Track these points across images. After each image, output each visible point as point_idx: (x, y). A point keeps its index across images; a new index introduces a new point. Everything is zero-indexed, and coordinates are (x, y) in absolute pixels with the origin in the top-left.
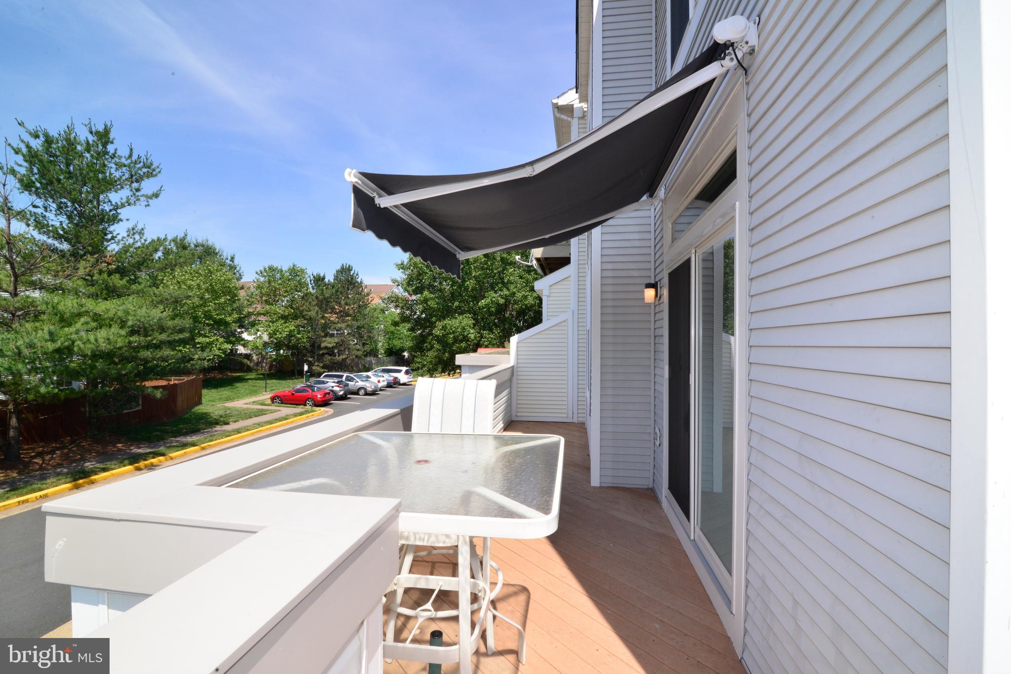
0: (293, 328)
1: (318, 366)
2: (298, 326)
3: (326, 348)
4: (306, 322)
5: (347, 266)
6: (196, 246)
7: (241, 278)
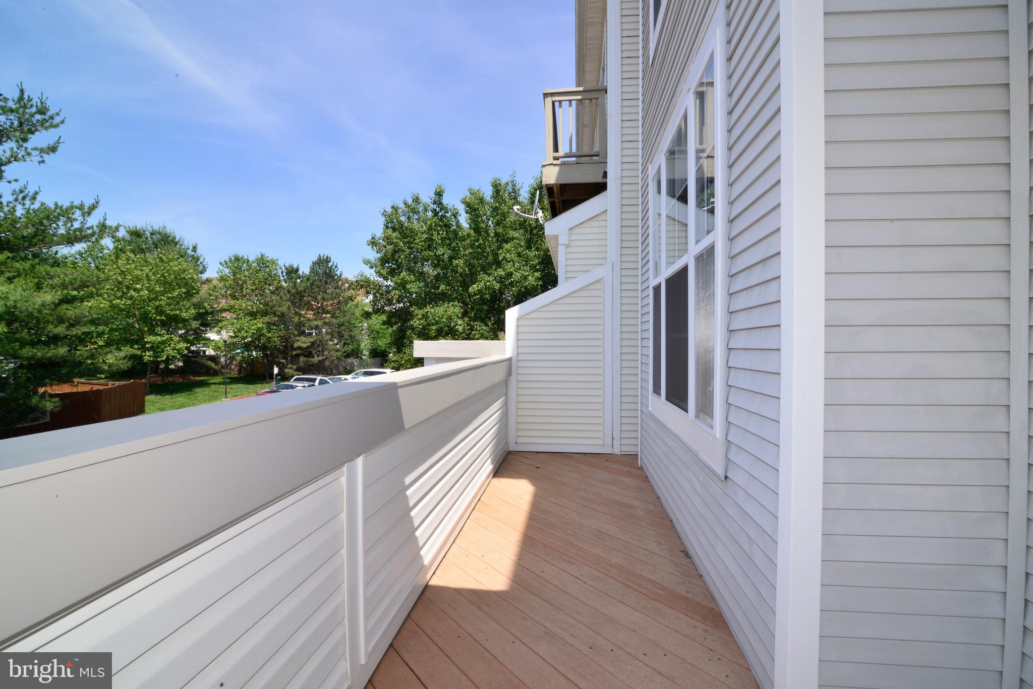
0: (260, 325)
1: (291, 368)
2: (269, 324)
3: (300, 348)
4: (276, 319)
5: (325, 257)
6: (152, 234)
7: (205, 271)
